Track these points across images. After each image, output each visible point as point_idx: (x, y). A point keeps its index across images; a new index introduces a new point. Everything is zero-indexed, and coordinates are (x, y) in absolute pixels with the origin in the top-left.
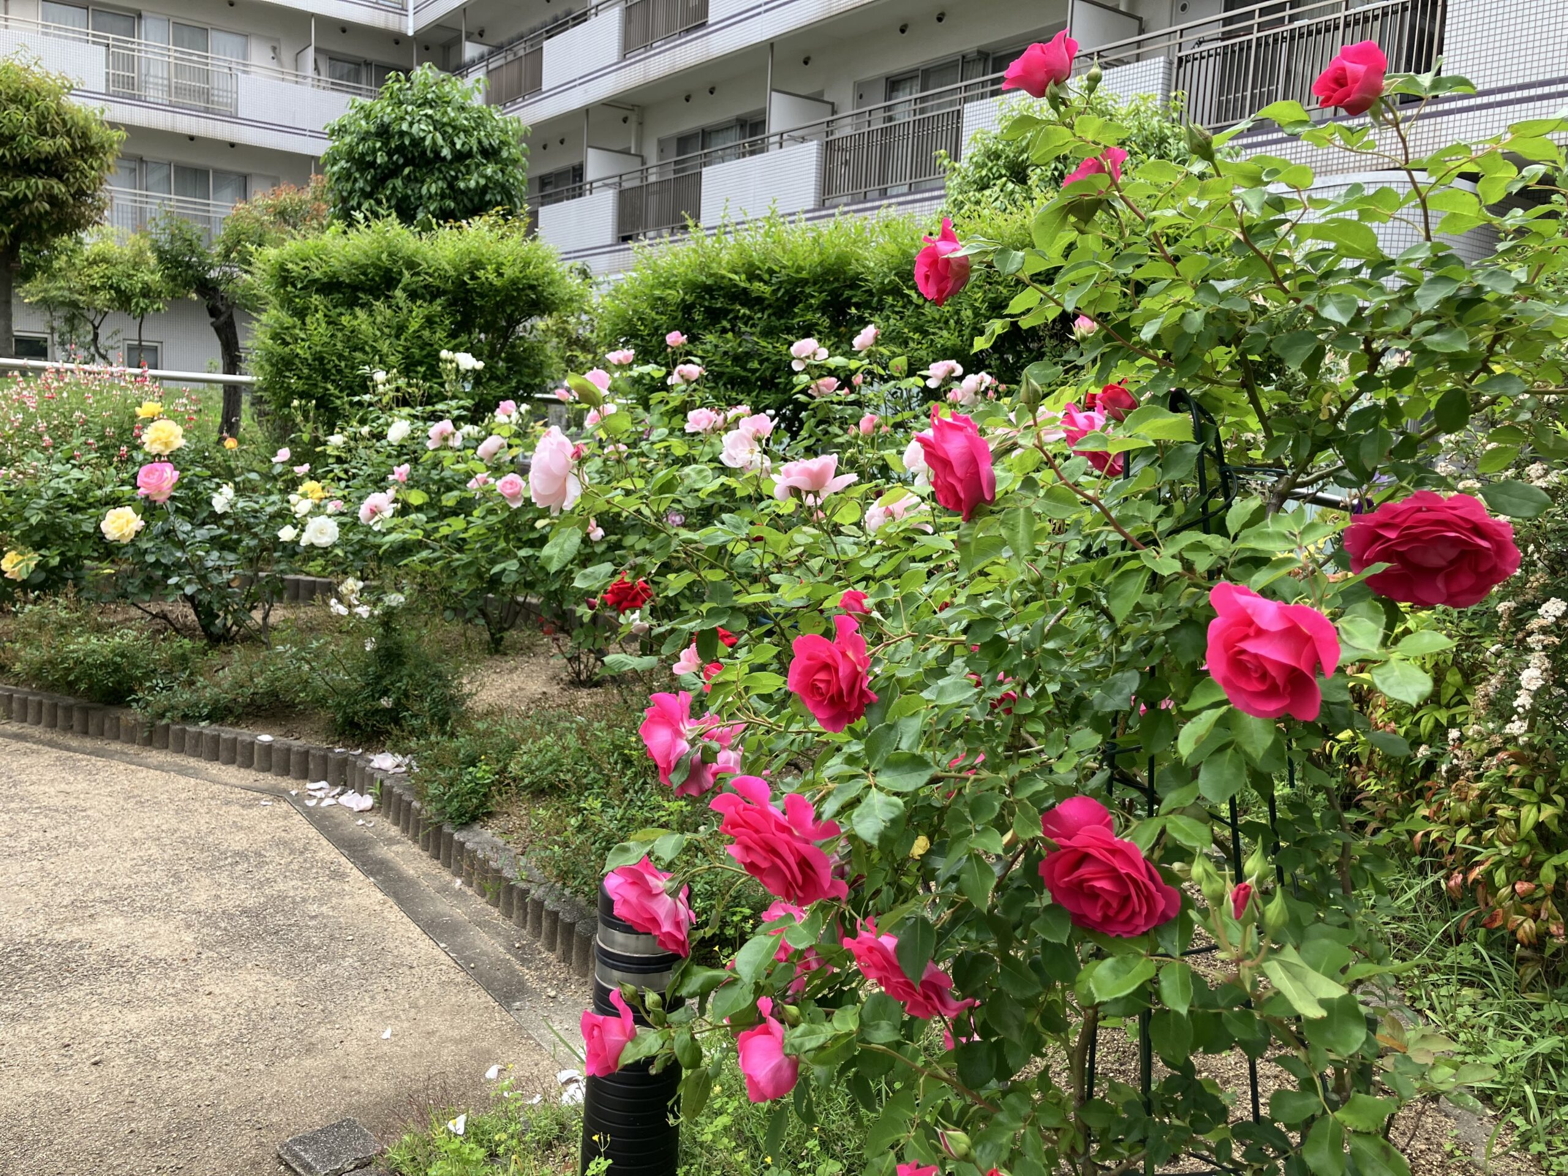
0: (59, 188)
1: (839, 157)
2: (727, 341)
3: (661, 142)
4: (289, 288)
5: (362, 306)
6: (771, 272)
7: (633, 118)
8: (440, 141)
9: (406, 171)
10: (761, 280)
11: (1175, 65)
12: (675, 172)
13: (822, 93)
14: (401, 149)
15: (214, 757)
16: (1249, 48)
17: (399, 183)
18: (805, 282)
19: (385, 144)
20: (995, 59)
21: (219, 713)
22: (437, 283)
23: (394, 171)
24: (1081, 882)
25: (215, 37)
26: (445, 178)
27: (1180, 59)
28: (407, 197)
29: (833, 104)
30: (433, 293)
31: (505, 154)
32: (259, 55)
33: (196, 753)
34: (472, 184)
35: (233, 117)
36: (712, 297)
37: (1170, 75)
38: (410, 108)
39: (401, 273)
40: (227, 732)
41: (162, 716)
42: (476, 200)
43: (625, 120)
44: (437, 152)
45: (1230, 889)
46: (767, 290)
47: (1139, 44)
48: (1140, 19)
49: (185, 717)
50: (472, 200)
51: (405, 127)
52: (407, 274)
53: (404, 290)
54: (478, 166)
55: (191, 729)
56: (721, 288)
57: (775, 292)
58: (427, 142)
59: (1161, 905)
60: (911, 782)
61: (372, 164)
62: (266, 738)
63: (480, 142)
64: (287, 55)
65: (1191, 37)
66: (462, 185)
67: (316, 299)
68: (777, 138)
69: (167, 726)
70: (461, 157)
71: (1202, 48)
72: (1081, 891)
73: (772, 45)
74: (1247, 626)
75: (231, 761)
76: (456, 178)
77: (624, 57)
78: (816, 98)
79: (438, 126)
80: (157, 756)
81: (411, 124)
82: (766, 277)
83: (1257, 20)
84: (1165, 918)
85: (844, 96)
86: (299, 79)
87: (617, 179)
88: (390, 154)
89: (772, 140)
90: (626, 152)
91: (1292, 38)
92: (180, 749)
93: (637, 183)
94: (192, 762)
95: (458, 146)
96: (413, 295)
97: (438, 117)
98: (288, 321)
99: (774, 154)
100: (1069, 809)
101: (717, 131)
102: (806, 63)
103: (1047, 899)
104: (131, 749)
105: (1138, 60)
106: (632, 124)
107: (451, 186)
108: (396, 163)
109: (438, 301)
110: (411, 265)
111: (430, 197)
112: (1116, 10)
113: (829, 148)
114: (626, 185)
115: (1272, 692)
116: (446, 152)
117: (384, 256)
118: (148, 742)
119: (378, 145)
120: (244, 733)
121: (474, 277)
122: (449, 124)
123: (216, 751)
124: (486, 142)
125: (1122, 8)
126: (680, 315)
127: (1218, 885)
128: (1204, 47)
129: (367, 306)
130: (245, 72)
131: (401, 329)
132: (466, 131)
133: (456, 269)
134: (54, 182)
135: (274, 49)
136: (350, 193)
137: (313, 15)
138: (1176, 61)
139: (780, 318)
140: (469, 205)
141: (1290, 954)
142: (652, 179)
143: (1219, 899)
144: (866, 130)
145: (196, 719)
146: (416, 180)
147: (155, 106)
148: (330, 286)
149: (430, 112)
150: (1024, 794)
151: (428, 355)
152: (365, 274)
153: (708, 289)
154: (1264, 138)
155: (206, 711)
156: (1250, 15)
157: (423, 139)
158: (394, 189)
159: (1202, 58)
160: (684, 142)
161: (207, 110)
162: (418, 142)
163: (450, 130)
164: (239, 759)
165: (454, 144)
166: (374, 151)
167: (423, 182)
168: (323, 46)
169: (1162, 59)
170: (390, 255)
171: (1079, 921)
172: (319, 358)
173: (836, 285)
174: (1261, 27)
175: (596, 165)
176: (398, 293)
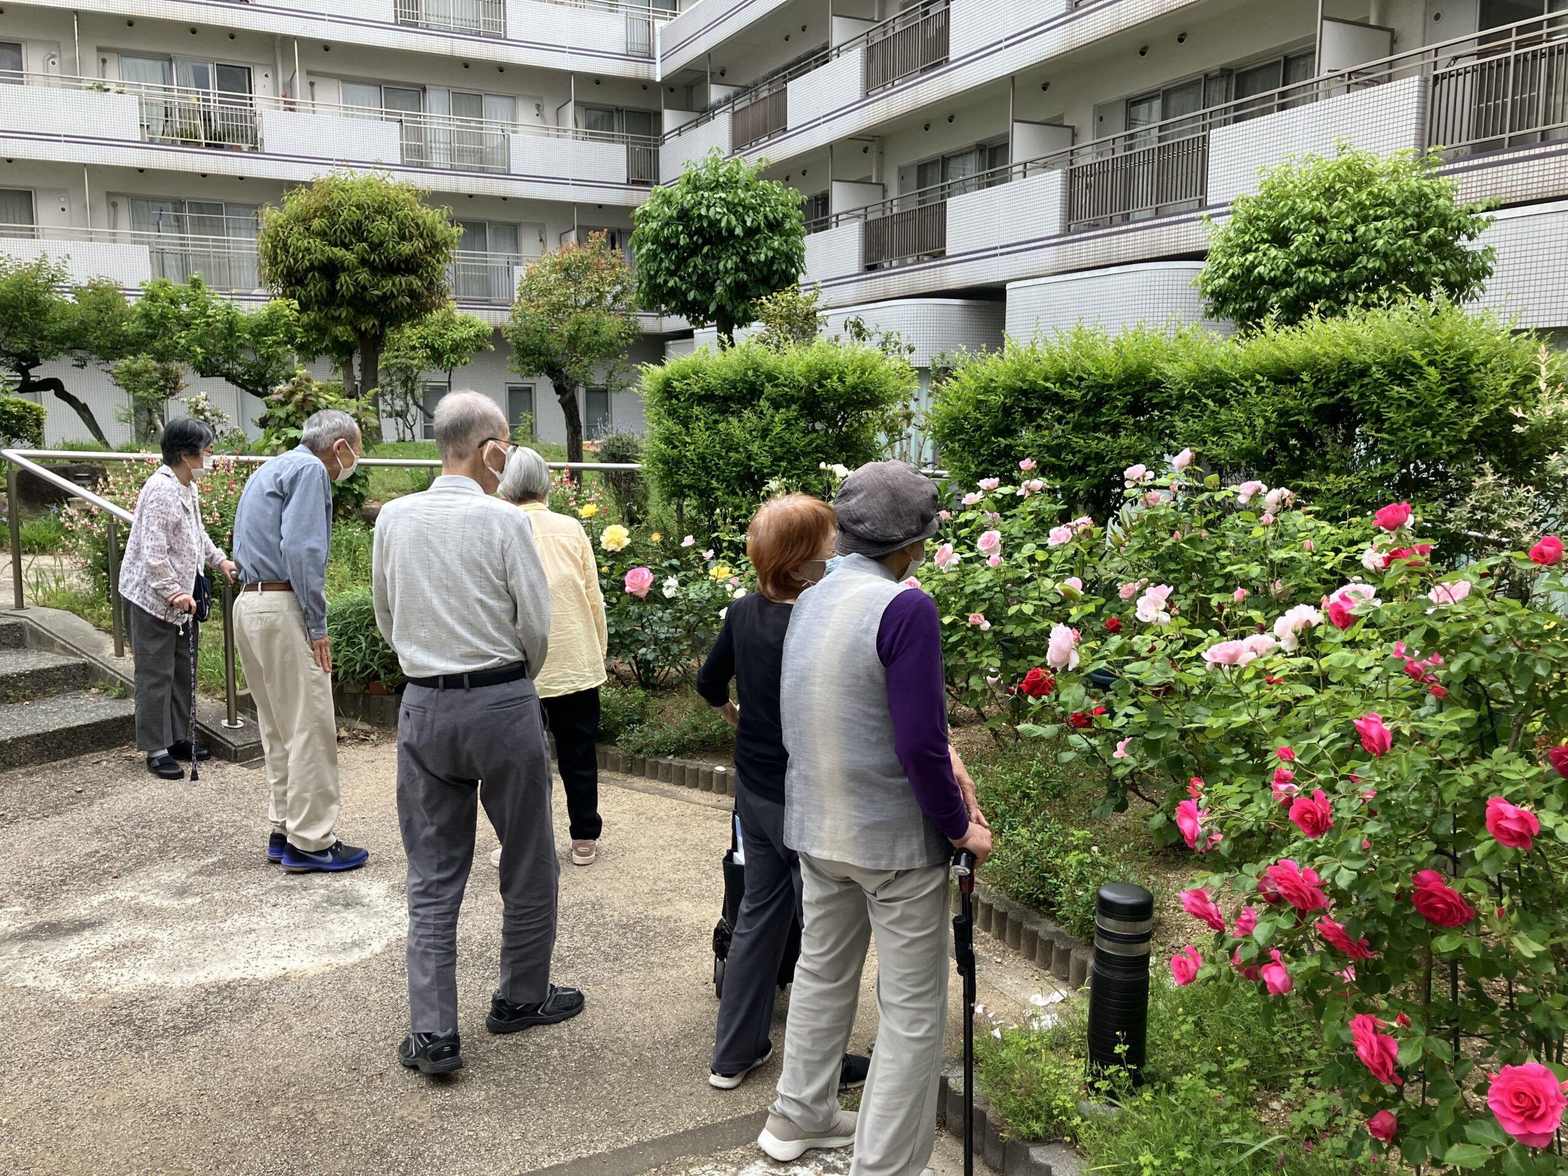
0: (416, 283)
1: (1081, 183)
2: (1043, 437)
3: (900, 169)
4: (674, 401)
5: (733, 413)
6: (1080, 379)
7: (873, 148)
8: (734, 222)
9: (705, 250)
10: (1071, 385)
11: (1431, 83)
12: (920, 203)
13: (1061, 117)
14: (700, 231)
15: (681, 782)
16: (1508, 64)
17: (699, 260)
18: (1110, 387)
19: (686, 227)
20: (1238, 75)
21: (682, 750)
22: (793, 392)
23: (694, 250)
24: (1430, 905)
25: (486, 100)
26: (738, 253)
27: (1436, 77)
28: (705, 273)
29: (1073, 128)
30: (789, 400)
31: (787, 226)
32: (526, 114)
33: (667, 780)
34: (762, 257)
35: (506, 174)
36: (1028, 399)
37: (1425, 92)
38: (706, 194)
39: (762, 385)
40: (692, 764)
41: (639, 751)
42: (765, 270)
43: (865, 151)
44: (731, 231)
45: (1496, 910)
46: (1077, 395)
47: (1391, 64)
48: (1392, 31)
49: (657, 752)
50: (761, 271)
51: (703, 212)
52: (768, 386)
53: (767, 399)
54: (766, 239)
55: (664, 761)
56: (1035, 391)
57: (1084, 396)
58: (723, 224)
59: (1466, 914)
60: (1358, 865)
61: (676, 246)
62: (721, 769)
63: (766, 217)
64: (549, 112)
65: (1444, 57)
66: (753, 259)
67: (696, 410)
68: (1021, 168)
69: (644, 760)
70: (751, 232)
71: (1455, 67)
72: (1431, 908)
73: (1013, 78)
74: (1501, 815)
75: (694, 786)
76: (747, 253)
77: (867, 96)
78: (1055, 123)
79: (731, 207)
80: (640, 782)
81: (708, 207)
82: (1076, 383)
83: (1514, 38)
84: (1468, 919)
85: (1085, 121)
86: (560, 133)
87: (862, 212)
88: (691, 236)
89: (1015, 169)
90: (865, 181)
91: (1552, 54)
92: (654, 776)
93: (879, 215)
94: (665, 786)
95: (749, 224)
96: (776, 405)
97: (729, 199)
98: (677, 428)
99: (1017, 182)
100: (1424, 875)
101: (957, 157)
102: (1045, 89)
103: (1414, 909)
104: (619, 776)
105: (1390, 81)
106: (873, 154)
107: (743, 260)
108: (696, 243)
109: (794, 407)
110: (771, 378)
111: (726, 271)
112: (1364, 24)
113: (1072, 176)
114: (870, 217)
115: (1513, 839)
116: (739, 231)
117: (750, 373)
118: (629, 771)
119: (680, 228)
120: (703, 764)
121: (821, 386)
122: (739, 204)
123: (682, 778)
124: (771, 216)
125: (1372, 22)
126: (1000, 415)
127: (1491, 908)
128: (1460, 65)
129: (738, 414)
130: (514, 132)
131: (765, 433)
132: (754, 209)
133: (807, 380)
134: (412, 278)
135: (538, 106)
136: (657, 272)
137: (572, 73)
138: (1431, 79)
139: (1088, 416)
140: (759, 276)
141: (1522, 934)
142: (895, 210)
143: (1492, 913)
144: (1110, 157)
145: (665, 754)
146: (714, 257)
147: (440, 172)
148: (707, 397)
149: (723, 195)
150: (1403, 869)
151: (788, 451)
152: (735, 388)
153: (1024, 392)
154: (1527, 153)
155: (673, 748)
156: (1507, 33)
157: (720, 221)
158: (695, 266)
159: (1459, 74)
160: (923, 170)
161: (482, 170)
162: (714, 223)
163: (740, 209)
164: (701, 784)
165: (744, 222)
166: (677, 235)
167: (719, 258)
168: (580, 99)
169: (1417, 78)
170: (755, 371)
171: (1429, 920)
172: (702, 458)
173: (1137, 388)
174: (1519, 45)
175: (841, 198)
176: (763, 403)
